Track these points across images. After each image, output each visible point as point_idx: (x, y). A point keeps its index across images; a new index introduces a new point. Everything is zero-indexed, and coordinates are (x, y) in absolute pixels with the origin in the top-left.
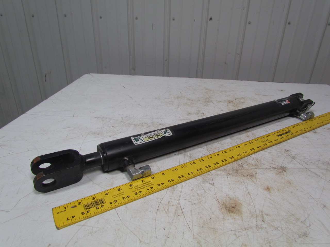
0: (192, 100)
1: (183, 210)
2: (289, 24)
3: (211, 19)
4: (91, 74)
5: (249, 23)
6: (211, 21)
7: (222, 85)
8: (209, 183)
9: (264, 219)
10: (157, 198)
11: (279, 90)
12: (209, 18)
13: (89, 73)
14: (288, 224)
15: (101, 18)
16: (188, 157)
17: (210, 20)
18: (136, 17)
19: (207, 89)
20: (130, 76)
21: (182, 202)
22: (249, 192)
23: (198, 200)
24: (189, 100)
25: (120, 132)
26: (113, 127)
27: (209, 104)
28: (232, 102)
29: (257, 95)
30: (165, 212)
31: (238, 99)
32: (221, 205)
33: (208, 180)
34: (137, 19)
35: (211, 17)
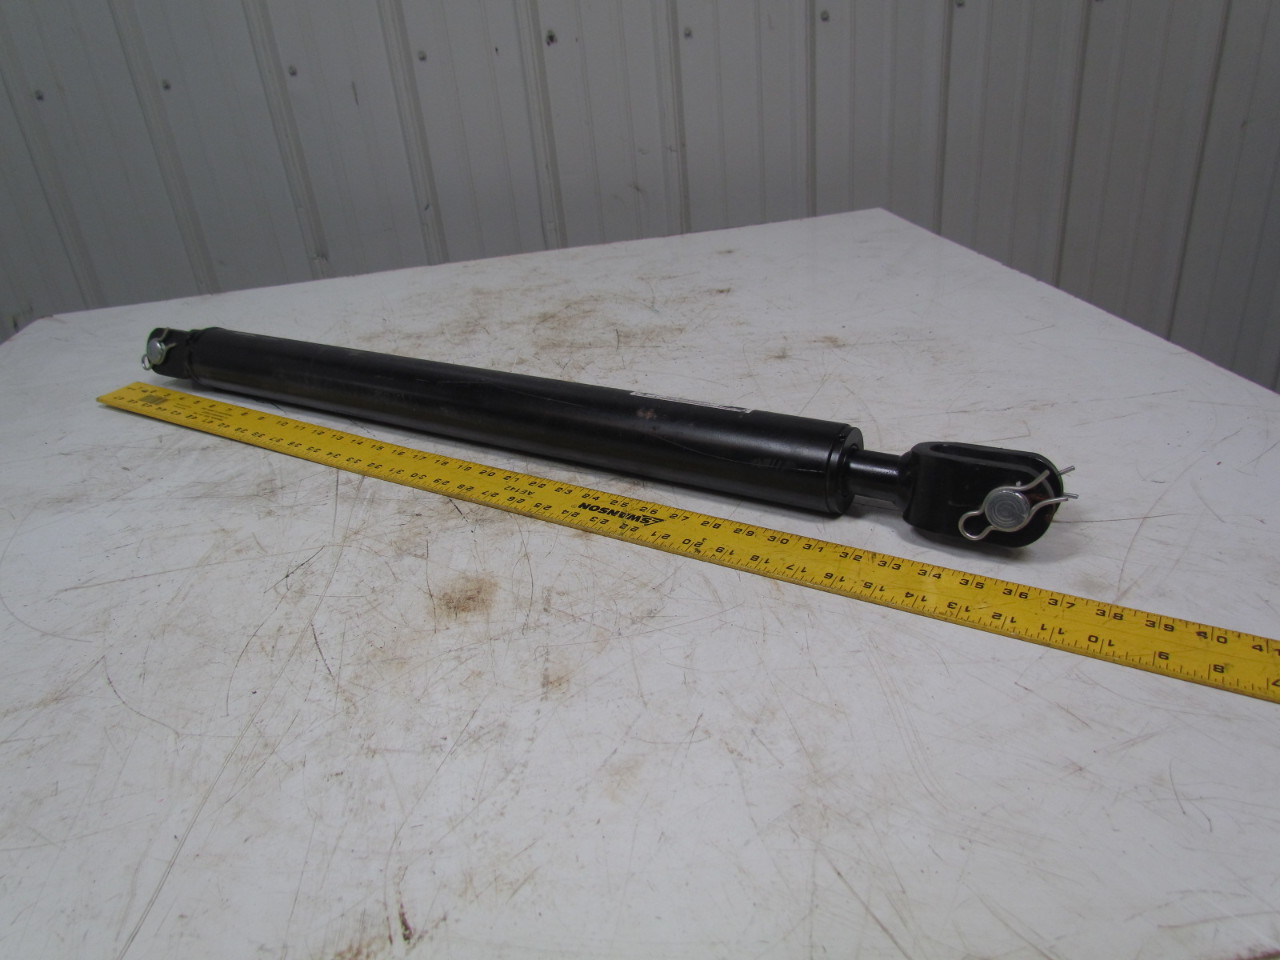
0: (419, 337)
1: (319, 638)
2: (825, 18)
3: (551, 39)
4: (56, 316)
5: (688, 35)
6: (553, 45)
7: (535, 270)
8: (415, 555)
9: (549, 606)
10: (244, 627)
11: (720, 253)
12: (544, 36)
13: (51, 316)
14: (612, 602)
15: (167, 87)
16: (365, 503)
17: (548, 44)
18: (291, 68)
19: (478, 292)
20: (209, 296)
21: (320, 620)
22: (528, 551)
23: (369, 603)
24: (409, 336)
25: (150, 480)
26: (125, 469)
27: (473, 337)
28: (553, 316)
29: (642, 279)
30: (263, 653)
31: (576, 303)
32: (436, 601)
33: (412, 550)
34: (294, 73)
35: (550, 32)
